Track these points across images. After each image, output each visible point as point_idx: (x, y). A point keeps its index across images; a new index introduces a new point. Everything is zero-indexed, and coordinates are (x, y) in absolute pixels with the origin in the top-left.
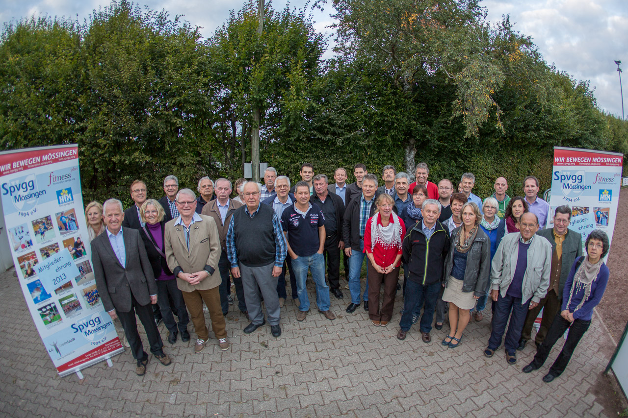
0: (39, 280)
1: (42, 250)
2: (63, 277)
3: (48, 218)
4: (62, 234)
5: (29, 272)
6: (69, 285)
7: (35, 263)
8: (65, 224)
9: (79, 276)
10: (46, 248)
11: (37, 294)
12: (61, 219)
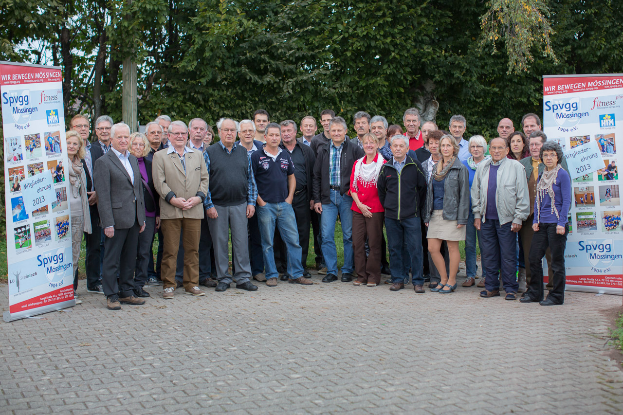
0: (22, 197)
1: (29, 167)
2: (42, 200)
3: (37, 136)
4: (47, 154)
5: (16, 186)
6: (44, 209)
7: (22, 179)
8: (51, 145)
9: (55, 202)
10: (32, 165)
11: (18, 211)
12: (49, 139)
